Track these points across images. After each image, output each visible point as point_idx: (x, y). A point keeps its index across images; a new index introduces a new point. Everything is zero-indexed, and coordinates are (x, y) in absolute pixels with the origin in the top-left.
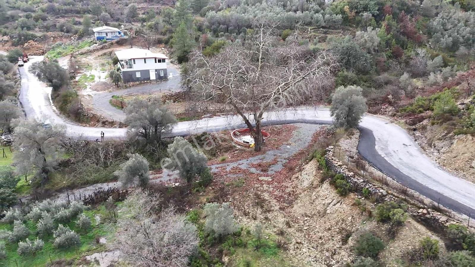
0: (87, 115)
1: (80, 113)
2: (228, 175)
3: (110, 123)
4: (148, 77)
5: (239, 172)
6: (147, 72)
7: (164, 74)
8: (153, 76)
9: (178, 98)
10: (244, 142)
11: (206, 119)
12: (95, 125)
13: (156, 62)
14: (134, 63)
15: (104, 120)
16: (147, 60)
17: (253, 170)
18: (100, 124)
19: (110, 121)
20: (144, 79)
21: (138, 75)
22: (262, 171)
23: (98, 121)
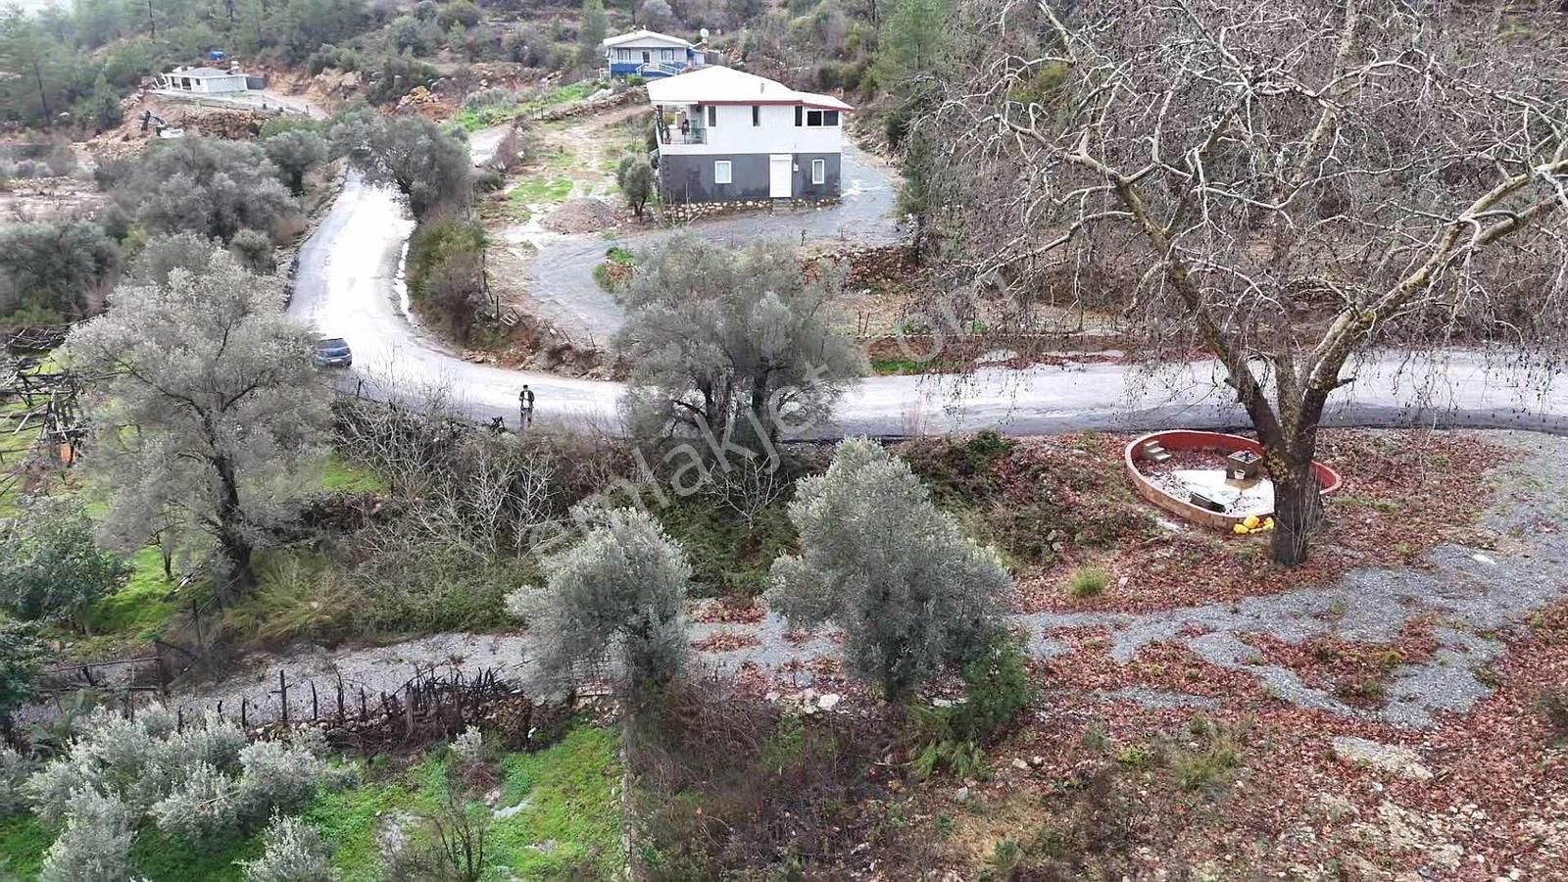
0: (497, 320)
1: (471, 308)
2: (1127, 693)
3: (578, 355)
4: (763, 185)
5: (1193, 679)
6: (761, 162)
7: (828, 178)
8: (781, 184)
9: (873, 274)
10: (1195, 499)
11: (994, 371)
12: (522, 360)
13: (798, 123)
14: (713, 121)
15: (559, 343)
16: (763, 112)
17: (1280, 680)
18: (541, 359)
19: (582, 347)
20: (746, 196)
21: (723, 175)
22: (1344, 694)
23: (535, 346)
